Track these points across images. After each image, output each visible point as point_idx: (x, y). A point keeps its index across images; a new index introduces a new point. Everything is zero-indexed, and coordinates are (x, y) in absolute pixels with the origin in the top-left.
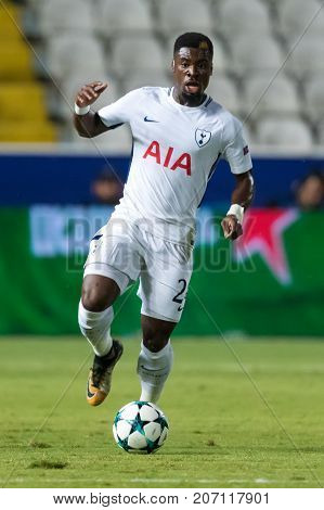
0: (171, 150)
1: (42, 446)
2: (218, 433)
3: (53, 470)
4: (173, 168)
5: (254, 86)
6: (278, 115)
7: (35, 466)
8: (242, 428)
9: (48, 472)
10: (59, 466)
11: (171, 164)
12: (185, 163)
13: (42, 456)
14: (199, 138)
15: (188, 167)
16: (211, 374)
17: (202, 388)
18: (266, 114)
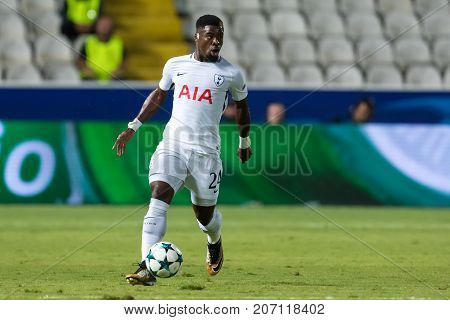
0: (197, 88)
1: (189, 275)
2: (301, 267)
3: (196, 291)
4: (200, 100)
5: (325, 45)
6: (341, 63)
7: (184, 288)
8: (317, 264)
9: (192, 292)
10: (200, 289)
11: (198, 97)
12: (207, 96)
13: (188, 281)
14: (217, 81)
15: (209, 98)
16: (297, 229)
17: (291, 238)
18: (333, 62)
